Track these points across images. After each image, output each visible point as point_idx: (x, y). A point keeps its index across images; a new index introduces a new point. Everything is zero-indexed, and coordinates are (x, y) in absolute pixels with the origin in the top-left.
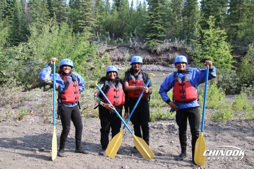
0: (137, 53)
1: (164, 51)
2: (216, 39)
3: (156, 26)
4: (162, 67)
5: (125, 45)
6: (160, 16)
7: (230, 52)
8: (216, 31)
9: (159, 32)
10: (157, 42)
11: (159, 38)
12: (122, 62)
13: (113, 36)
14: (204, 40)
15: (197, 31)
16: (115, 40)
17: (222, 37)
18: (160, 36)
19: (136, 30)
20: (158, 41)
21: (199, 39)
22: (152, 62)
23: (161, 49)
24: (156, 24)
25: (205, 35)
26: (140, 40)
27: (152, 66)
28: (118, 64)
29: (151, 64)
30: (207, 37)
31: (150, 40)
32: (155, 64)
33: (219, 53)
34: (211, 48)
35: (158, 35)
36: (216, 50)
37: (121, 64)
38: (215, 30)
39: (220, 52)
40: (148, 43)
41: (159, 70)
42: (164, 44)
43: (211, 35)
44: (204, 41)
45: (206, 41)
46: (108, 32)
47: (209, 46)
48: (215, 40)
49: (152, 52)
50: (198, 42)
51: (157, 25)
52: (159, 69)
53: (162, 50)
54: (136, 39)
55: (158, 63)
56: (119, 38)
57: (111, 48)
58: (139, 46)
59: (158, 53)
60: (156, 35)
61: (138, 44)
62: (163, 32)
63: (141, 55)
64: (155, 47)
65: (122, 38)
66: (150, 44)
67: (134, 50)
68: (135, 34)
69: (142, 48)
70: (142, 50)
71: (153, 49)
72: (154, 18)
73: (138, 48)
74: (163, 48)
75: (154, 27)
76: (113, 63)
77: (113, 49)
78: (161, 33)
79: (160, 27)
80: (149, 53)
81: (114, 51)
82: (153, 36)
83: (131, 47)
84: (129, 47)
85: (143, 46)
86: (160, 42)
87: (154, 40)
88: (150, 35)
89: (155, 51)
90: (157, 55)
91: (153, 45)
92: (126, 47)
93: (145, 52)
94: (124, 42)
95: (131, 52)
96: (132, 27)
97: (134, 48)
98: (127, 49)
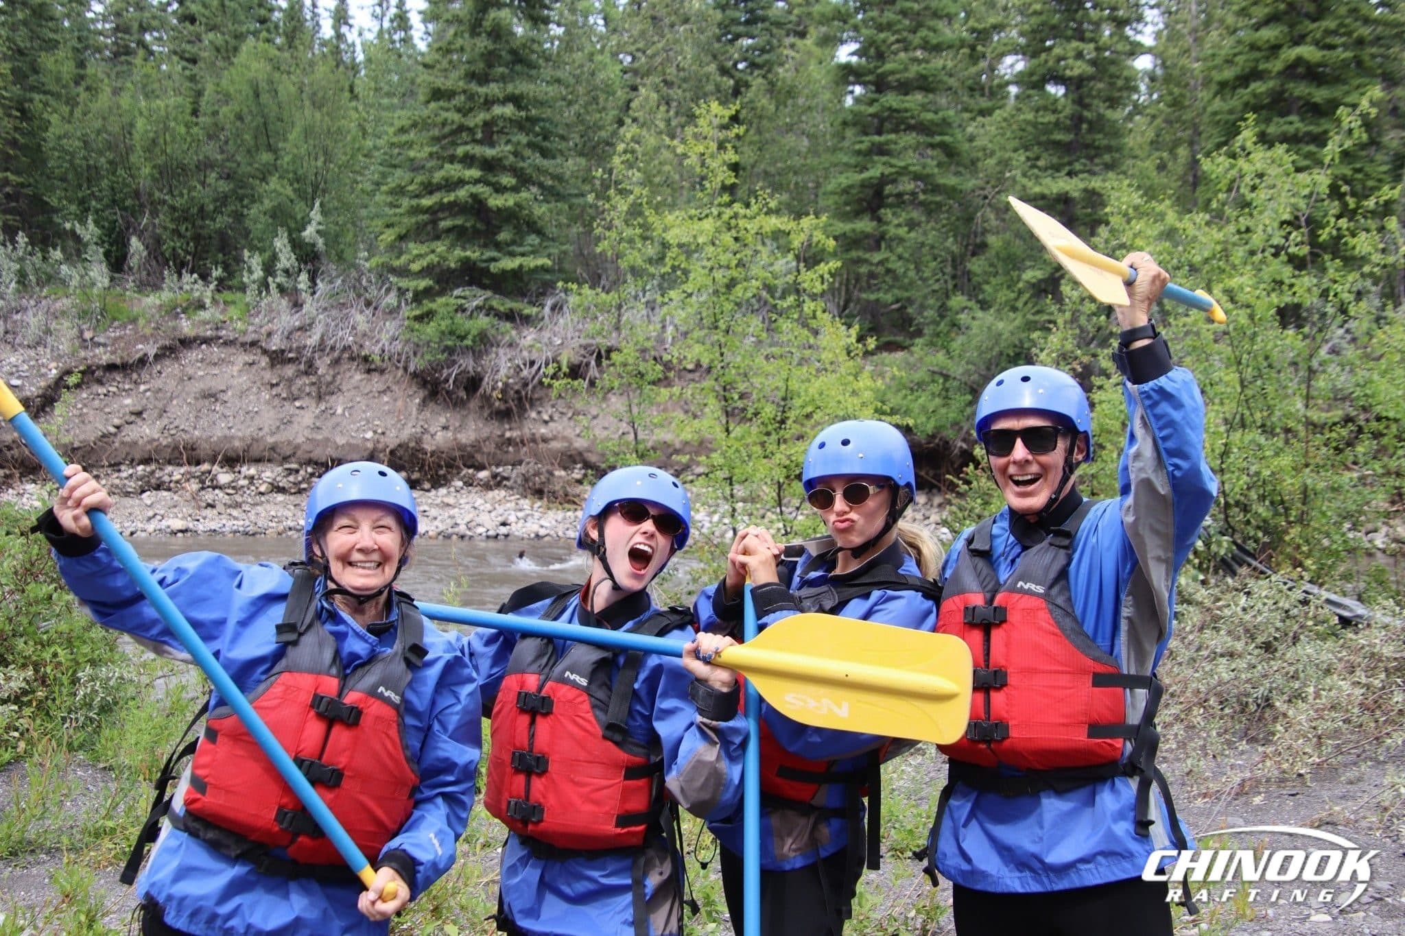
0: (332, 392)
3: (480, 189)
4: (525, 503)
5: (235, 330)
6: (508, 110)
9: (504, 236)
10: (491, 311)
11: (502, 283)
12: (205, 467)
13: (134, 262)
16: (142, 287)
18: (509, 264)
19: (316, 215)
20: (495, 303)
22: (449, 466)
23: (518, 369)
24: (475, 173)
26: (352, 295)
27: (451, 500)
28: (169, 489)
29: (437, 482)
31: (428, 293)
32: (469, 483)
35: (494, 260)
37: (194, 486)
40: (419, 319)
41: (503, 530)
42: (541, 329)
46: (84, 221)
49: (451, 387)
51: (491, 177)
52: (504, 524)
53: (525, 373)
54: (322, 288)
55: (494, 476)
56: (180, 275)
57: (113, 353)
58: (342, 339)
59: (491, 396)
60: (477, 254)
61: (337, 326)
62: (533, 236)
63: (364, 412)
64: (474, 352)
65: (204, 277)
66: (432, 324)
67: (306, 373)
68: (314, 245)
69: (366, 359)
70: (369, 371)
71: (454, 362)
72: (462, 128)
73: (336, 354)
74: (534, 356)
75: (462, 194)
76: (124, 475)
77: (132, 365)
78: (521, 245)
79: (506, 195)
80: (422, 393)
81: (135, 376)
82: (453, 265)
83: (283, 351)
84: (265, 352)
85: (378, 342)
86: (511, 310)
87: (464, 298)
88: (433, 251)
89: (473, 384)
90: (486, 413)
91: (452, 333)
92: (243, 345)
93: (395, 388)
94: (223, 312)
95: (277, 385)
96: (289, 191)
97: (308, 353)
98: (246, 364)
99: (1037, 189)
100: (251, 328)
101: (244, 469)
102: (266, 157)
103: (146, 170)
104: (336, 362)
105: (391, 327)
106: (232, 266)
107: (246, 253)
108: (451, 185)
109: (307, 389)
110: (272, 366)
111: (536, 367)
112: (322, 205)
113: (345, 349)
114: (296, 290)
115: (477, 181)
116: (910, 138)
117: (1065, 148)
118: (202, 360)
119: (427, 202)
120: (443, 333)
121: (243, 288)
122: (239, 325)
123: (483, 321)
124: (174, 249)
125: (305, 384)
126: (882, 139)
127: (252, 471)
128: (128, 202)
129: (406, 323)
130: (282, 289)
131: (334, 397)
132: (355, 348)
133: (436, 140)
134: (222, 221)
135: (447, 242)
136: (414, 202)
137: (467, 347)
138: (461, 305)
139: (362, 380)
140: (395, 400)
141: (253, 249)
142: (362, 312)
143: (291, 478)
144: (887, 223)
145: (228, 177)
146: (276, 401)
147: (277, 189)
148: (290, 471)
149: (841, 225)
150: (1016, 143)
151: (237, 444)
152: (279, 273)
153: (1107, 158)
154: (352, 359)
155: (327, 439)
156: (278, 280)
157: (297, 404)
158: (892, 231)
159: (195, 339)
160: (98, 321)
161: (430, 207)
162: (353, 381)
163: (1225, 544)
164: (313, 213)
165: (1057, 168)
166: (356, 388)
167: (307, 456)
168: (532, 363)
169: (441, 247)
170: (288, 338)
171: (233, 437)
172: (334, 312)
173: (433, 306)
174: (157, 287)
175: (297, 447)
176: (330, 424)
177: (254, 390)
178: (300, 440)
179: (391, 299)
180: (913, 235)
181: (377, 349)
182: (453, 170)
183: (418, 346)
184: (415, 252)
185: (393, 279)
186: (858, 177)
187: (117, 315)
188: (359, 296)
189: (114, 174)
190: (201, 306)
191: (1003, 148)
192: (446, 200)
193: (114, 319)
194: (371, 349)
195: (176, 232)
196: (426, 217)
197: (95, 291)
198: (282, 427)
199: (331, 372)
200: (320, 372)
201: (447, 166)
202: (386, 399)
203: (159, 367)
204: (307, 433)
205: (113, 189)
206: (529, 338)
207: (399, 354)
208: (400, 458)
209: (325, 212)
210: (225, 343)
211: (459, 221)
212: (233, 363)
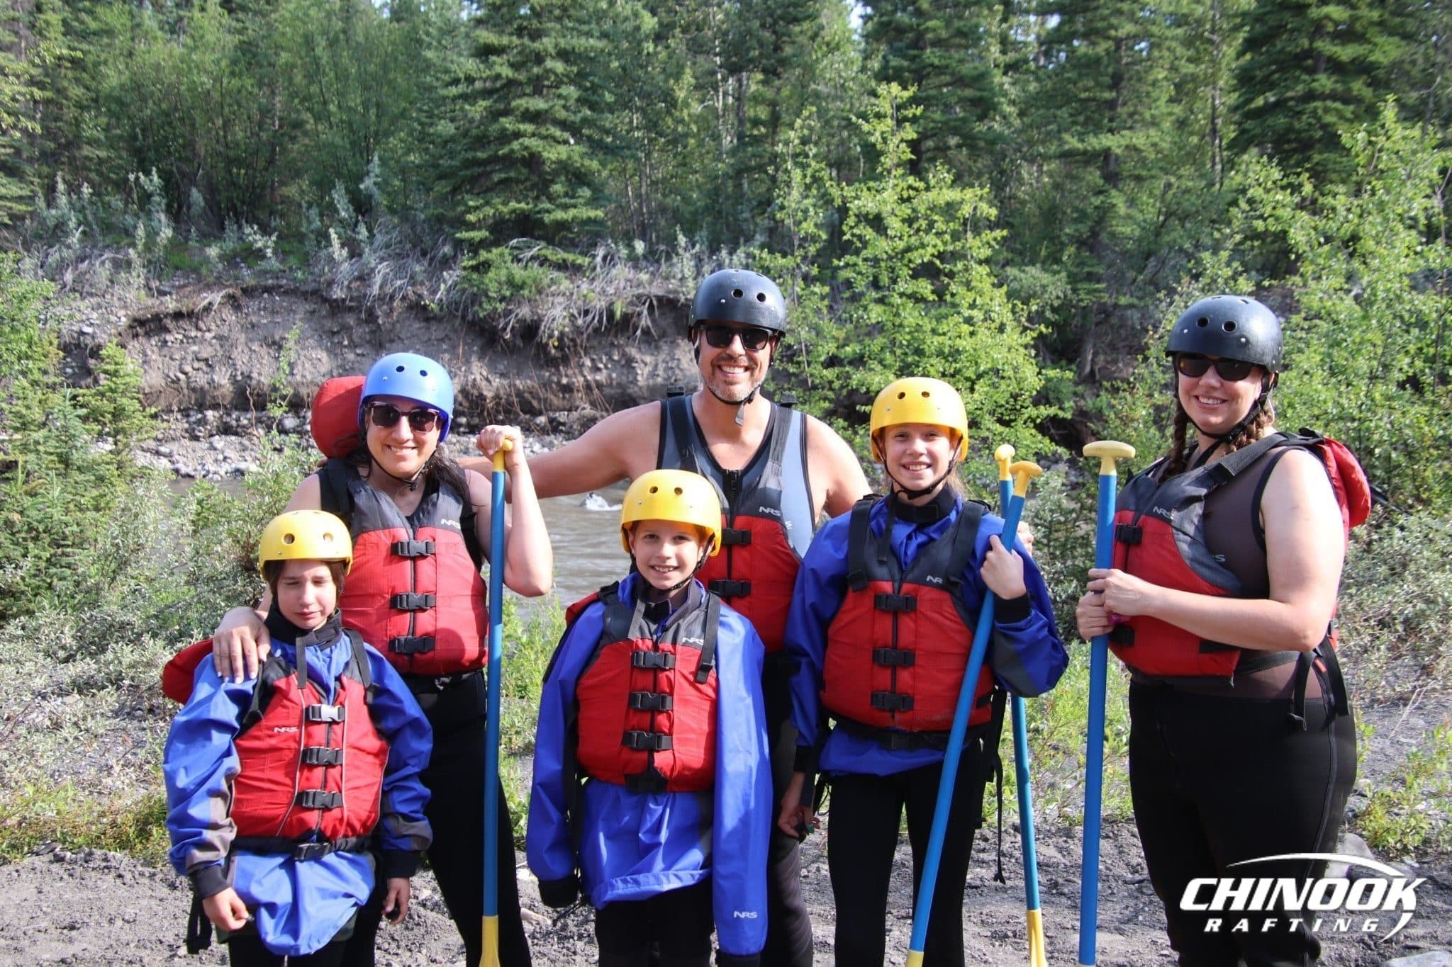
0: (392, 341)
1: (596, 330)
2: (930, 250)
3: (534, 143)
5: (295, 279)
6: (559, 66)
7: (1026, 347)
8: (926, 196)
9: (558, 188)
10: (543, 261)
11: (557, 234)
12: (271, 412)
13: (195, 210)
14: (848, 258)
15: (795, 194)
16: (206, 237)
17: (969, 235)
18: (560, 215)
19: (375, 166)
20: (548, 252)
21: (812, 250)
22: (507, 412)
23: (573, 317)
24: (528, 127)
25: (851, 221)
26: (408, 246)
28: (236, 434)
30: (869, 233)
31: (484, 244)
33: (955, 353)
34: (897, 315)
35: (548, 211)
36: (934, 331)
37: (260, 431)
38: (921, 185)
39: (958, 341)
40: (475, 269)
42: (593, 279)
43: (895, 225)
44: (847, 265)
45: (863, 267)
46: (147, 173)
47: (881, 301)
48: (918, 257)
49: (508, 336)
50: (804, 268)
51: (543, 131)
53: (580, 322)
54: (380, 239)
55: (551, 421)
56: (240, 226)
57: (179, 301)
58: (401, 288)
59: (547, 344)
60: (531, 206)
61: (395, 275)
62: (586, 189)
64: (530, 302)
65: (265, 228)
66: (489, 274)
67: (367, 322)
68: (370, 196)
69: (425, 309)
70: (427, 320)
71: (511, 312)
72: (513, 82)
73: (395, 303)
74: (589, 305)
75: (517, 146)
76: (193, 419)
77: (197, 313)
78: (573, 197)
79: (559, 148)
80: (479, 342)
81: (200, 324)
82: (508, 217)
83: (344, 300)
84: (325, 301)
85: (436, 291)
86: (564, 261)
87: (520, 248)
88: (489, 203)
89: (529, 332)
90: (542, 362)
91: (509, 283)
92: (304, 294)
93: (453, 335)
94: (284, 261)
95: (338, 332)
96: (347, 144)
97: (368, 303)
98: (307, 312)
99: (1080, 146)
100: (311, 278)
103: (201, 122)
105: (449, 277)
106: (291, 217)
107: (304, 204)
108: (506, 137)
109: (368, 337)
110: (333, 314)
112: (380, 159)
113: (405, 298)
114: (355, 240)
115: (531, 135)
118: (265, 309)
119: (480, 155)
120: (500, 283)
121: (302, 238)
122: (299, 274)
123: (538, 271)
124: (230, 199)
125: (365, 333)
128: (184, 154)
129: (464, 273)
130: (343, 240)
132: (414, 298)
135: (502, 194)
136: (469, 155)
137: (524, 297)
138: (517, 256)
139: (420, 328)
140: (455, 348)
141: (311, 200)
142: (418, 261)
146: (338, 349)
147: (334, 141)
151: (301, 390)
152: (337, 223)
154: (411, 308)
156: (337, 230)
157: (359, 351)
159: (257, 288)
160: (162, 270)
161: (484, 160)
162: (412, 329)
164: (371, 165)
166: (415, 335)
169: (496, 200)
170: (348, 287)
171: (297, 384)
172: (392, 262)
173: (489, 256)
174: (218, 237)
177: (316, 337)
179: (448, 250)
181: (436, 299)
182: (508, 124)
183: (476, 295)
184: (471, 204)
185: (448, 229)
187: (180, 264)
188: (415, 246)
189: (170, 125)
190: (262, 256)
192: (499, 153)
193: (177, 268)
194: (430, 299)
195: (231, 183)
196: (480, 170)
197: (160, 241)
198: (345, 373)
199: (391, 321)
200: (380, 320)
201: (502, 119)
202: (445, 347)
203: (223, 316)
205: (168, 139)
206: (582, 287)
207: (457, 304)
209: (383, 165)
210: (286, 293)
211: (510, 174)
212: (295, 312)
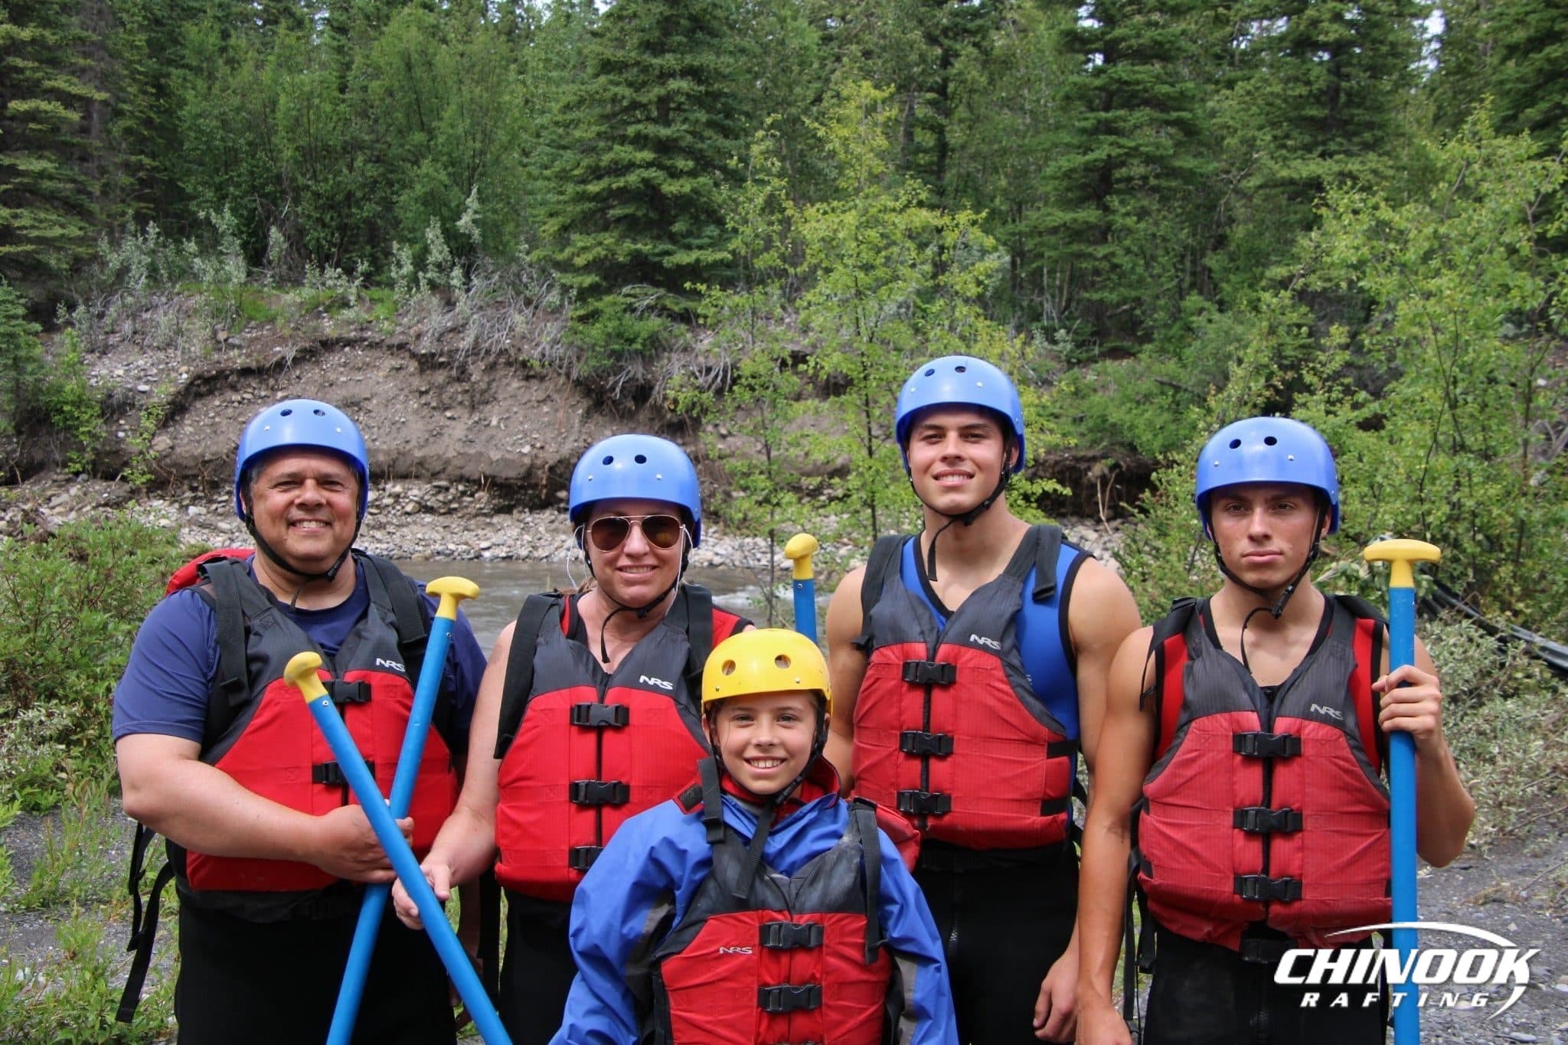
0: (486, 401)
3: (652, 173)
5: (381, 330)
6: (686, 84)
9: (679, 227)
10: (662, 310)
11: (673, 280)
13: (273, 254)
16: (281, 283)
18: (684, 258)
19: (472, 202)
20: (668, 303)
23: (693, 377)
24: (648, 155)
26: (511, 292)
31: (595, 291)
35: (668, 253)
40: (582, 319)
42: (718, 332)
46: (219, 211)
51: (665, 160)
53: (700, 380)
54: (477, 285)
56: (322, 269)
57: (248, 356)
58: (498, 342)
59: (662, 407)
60: (649, 247)
61: (492, 327)
62: (712, 227)
63: (521, 423)
64: (643, 357)
65: (349, 271)
66: (597, 325)
67: (459, 380)
68: (469, 236)
69: (524, 364)
70: (527, 378)
71: (622, 369)
72: (635, 105)
73: (491, 359)
74: (711, 362)
75: (632, 179)
77: (269, 369)
78: (699, 237)
79: (682, 181)
80: (586, 403)
81: (272, 382)
82: (621, 259)
83: (433, 355)
84: (414, 355)
85: (537, 345)
86: (686, 310)
87: (634, 296)
88: (600, 244)
89: (642, 393)
90: (657, 426)
91: (619, 335)
92: (390, 347)
93: (555, 396)
94: (369, 310)
95: (426, 392)
96: (443, 176)
97: (460, 357)
98: (393, 368)
99: (1284, 173)
100: (399, 329)
101: (389, 486)
102: (419, 137)
103: (288, 153)
104: (492, 367)
105: (552, 329)
106: (380, 261)
107: (395, 245)
108: (620, 169)
109: (460, 398)
110: (422, 371)
111: (713, 374)
112: (479, 191)
113: (503, 352)
114: (449, 288)
115: (649, 165)
116: (1142, 114)
117: (1319, 125)
118: (345, 365)
119: (593, 188)
120: (609, 335)
121: (391, 284)
122: (386, 325)
123: (654, 323)
124: (318, 240)
125: (457, 393)
126: (1110, 115)
127: (398, 489)
128: (269, 189)
129: (570, 324)
130: (433, 286)
131: (489, 406)
132: (512, 352)
133: (605, 117)
134: (369, 209)
135: (616, 234)
136: (580, 188)
137: (636, 351)
138: (631, 304)
139: (519, 388)
140: (557, 410)
141: (403, 240)
142: (520, 312)
143: (441, 497)
144: (1114, 212)
145: (378, 160)
146: (425, 411)
147: (429, 173)
148: (440, 489)
149: (1061, 214)
150: (1262, 119)
151: (381, 458)
152: (430, 267)
153: (1367, 136)
154: (509, 364)
155: (481, 454)
156: (429, 275)
157: (448, 414)
158: (1119, 221)
159: (338, 340)
160: (233, 320)
161: (598, 194)
162: (509, 389)
163: (1424, 584)
164: (469, 200)
165: (1308, 148)
166: (513, 396)
167: (458, 472)
168: (709, 370)
169: (608, 239)
170: (439, 340)
171: (377, 451)
172: (489, 312)
173: (599, 305)
174: (297, 283)
175: (448, 462)
176: (484, 437)
177: (402, 398)
178: (451, 454)
179: (553, 298)
180: (1142, 225)
181: (536, 353)
182: (624, 152)
183: (582, 349)
184: (580, 244)
185: (556, 274)
186: (1079, 160)
187: (253, 313)
188: (518, 293)
189: (253, 157)
190: (346, 304)
191: (1246, 125)
192: (614, 186)
193: (251, 319)
194: (531, 353)
195: (320, 221)
196: (592, 205)
197: (230, 287)
198: (432, 440)
199: (486, 379)
200: (473, 379)
201: (617, 147)
202: (546, 409)
203: (298, 372)
204: (458, 446)
205: (252, 173)
206: (706, 342)
207: (561, 359)
208: (561, 476)
209: (482, 200)
210: (371, 346)
211: (628, 210)
212: (379, 368)
